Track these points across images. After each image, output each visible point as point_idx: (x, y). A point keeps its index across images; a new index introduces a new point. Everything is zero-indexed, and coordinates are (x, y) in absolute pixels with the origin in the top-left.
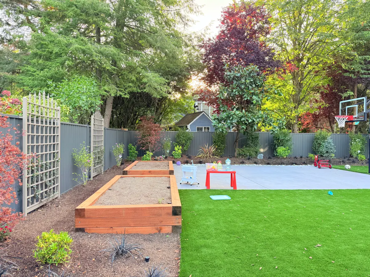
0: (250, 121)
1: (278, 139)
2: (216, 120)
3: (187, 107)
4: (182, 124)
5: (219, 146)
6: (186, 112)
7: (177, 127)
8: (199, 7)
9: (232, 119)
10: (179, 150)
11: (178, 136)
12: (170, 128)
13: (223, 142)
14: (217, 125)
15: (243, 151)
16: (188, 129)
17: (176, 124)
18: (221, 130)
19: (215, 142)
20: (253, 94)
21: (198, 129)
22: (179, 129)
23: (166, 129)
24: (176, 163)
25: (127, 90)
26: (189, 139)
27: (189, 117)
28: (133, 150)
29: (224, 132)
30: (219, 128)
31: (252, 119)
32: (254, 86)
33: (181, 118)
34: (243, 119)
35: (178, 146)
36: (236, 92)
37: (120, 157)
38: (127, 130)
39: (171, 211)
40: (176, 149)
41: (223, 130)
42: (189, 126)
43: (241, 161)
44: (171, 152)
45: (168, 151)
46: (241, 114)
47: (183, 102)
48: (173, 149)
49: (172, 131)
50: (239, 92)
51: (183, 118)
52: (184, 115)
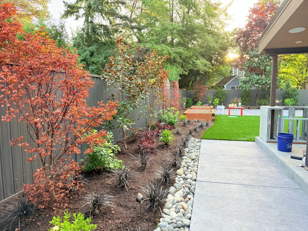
0: (264, 82)
1: (289, 94)
2: (242, 82)
3: (225, 72)
4: (221, 85)
5: (245, 99)
6: (225, 75)
7: (217, 87)
8: (231, 16)
9: (252, 82)
10: (217, 101)
11: (217, 93)
12: (212, 87)
13: (248, 96)
14: (243, 85)
15: (261, 102)
16: (224, 88)
17: (217, 84)
18: (245, 88)
19: (242, 96)
20: (266, 65)
21: (232, 88)
22: (218, 88)
23: (209, 88)
24: (215, 108)
25: (188, 69)
26: (224, 94)
27: (226, 79)
28: (191, 101)
29: (247, 90)
30: (244, 87)
31: (265, 81)
32: (268, 60)
33: (220, 80)
34: (259, 81)
35: (217, 99)
36: (255, 65)
37: (185, 104)
38: (185, 89)
39: (212, 115)
40: (215, 100)
41: (246, 88)
42: (225, 86)
43: (258, 107)
44: (212, 102)
45: (210, 102)
46: (258, 78)
47: (222, 68)
48: (213, 100)
49: (214, 89)
50: (257, 65)
51: (222, 80)
52: (223, 78)
